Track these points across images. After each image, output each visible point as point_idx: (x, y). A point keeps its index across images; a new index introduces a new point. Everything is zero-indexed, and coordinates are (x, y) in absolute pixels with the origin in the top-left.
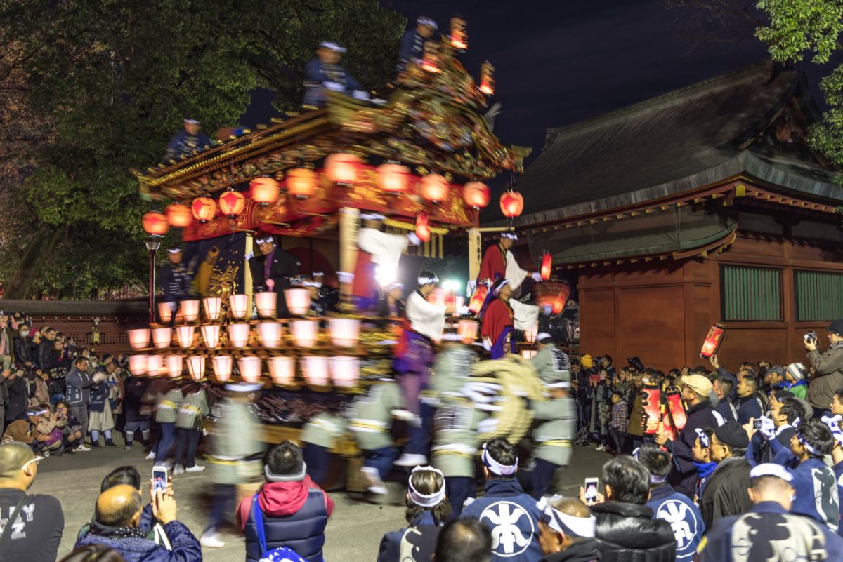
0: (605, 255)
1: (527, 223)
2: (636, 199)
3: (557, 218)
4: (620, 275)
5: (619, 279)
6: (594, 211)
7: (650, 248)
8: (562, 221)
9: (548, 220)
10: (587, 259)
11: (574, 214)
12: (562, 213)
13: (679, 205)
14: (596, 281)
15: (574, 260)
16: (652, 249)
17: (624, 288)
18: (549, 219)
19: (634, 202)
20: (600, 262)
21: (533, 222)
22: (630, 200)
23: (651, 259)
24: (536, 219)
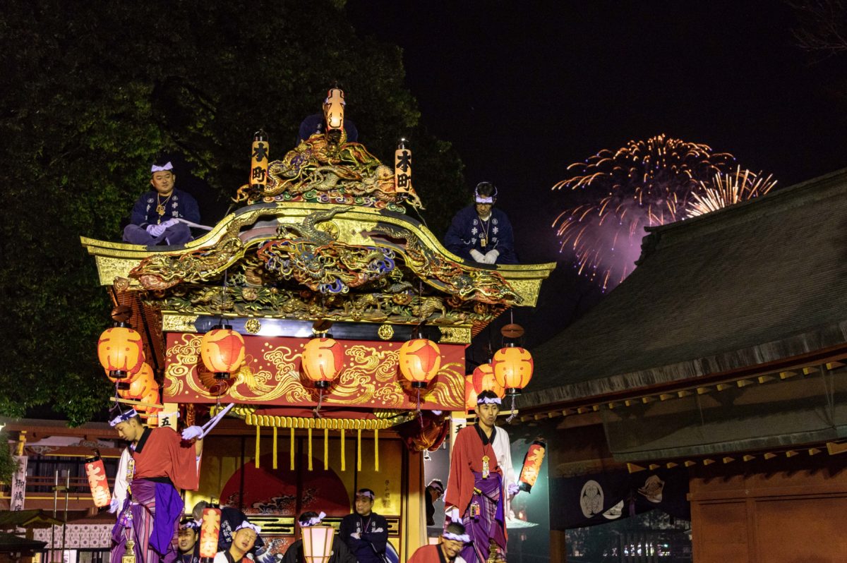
0: (724, 446)
1: (598, 392)
2: (761, 355)
3: (644, 385)
4: (754, 479)
5: (752, 486)
6: (700, 374)
7: (791, 436)
8: (654, 390)
9: (631, 387)
10: (697, 454)
11: (670, 380)
12: (653, 378)
13: (829, 366)
14: (716, 488)
15: (676, 454)
16: (795, 437)
17: (761, 500)
18: (633, 387)
19: (760, 362)
20: (717, 457)
21: (607, 390)
22: (753, 359)
23: (795, 454)
24: (612, 385)
